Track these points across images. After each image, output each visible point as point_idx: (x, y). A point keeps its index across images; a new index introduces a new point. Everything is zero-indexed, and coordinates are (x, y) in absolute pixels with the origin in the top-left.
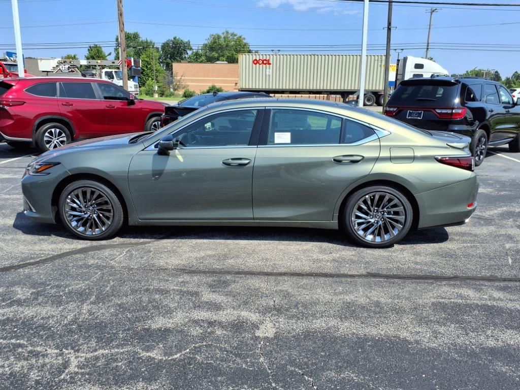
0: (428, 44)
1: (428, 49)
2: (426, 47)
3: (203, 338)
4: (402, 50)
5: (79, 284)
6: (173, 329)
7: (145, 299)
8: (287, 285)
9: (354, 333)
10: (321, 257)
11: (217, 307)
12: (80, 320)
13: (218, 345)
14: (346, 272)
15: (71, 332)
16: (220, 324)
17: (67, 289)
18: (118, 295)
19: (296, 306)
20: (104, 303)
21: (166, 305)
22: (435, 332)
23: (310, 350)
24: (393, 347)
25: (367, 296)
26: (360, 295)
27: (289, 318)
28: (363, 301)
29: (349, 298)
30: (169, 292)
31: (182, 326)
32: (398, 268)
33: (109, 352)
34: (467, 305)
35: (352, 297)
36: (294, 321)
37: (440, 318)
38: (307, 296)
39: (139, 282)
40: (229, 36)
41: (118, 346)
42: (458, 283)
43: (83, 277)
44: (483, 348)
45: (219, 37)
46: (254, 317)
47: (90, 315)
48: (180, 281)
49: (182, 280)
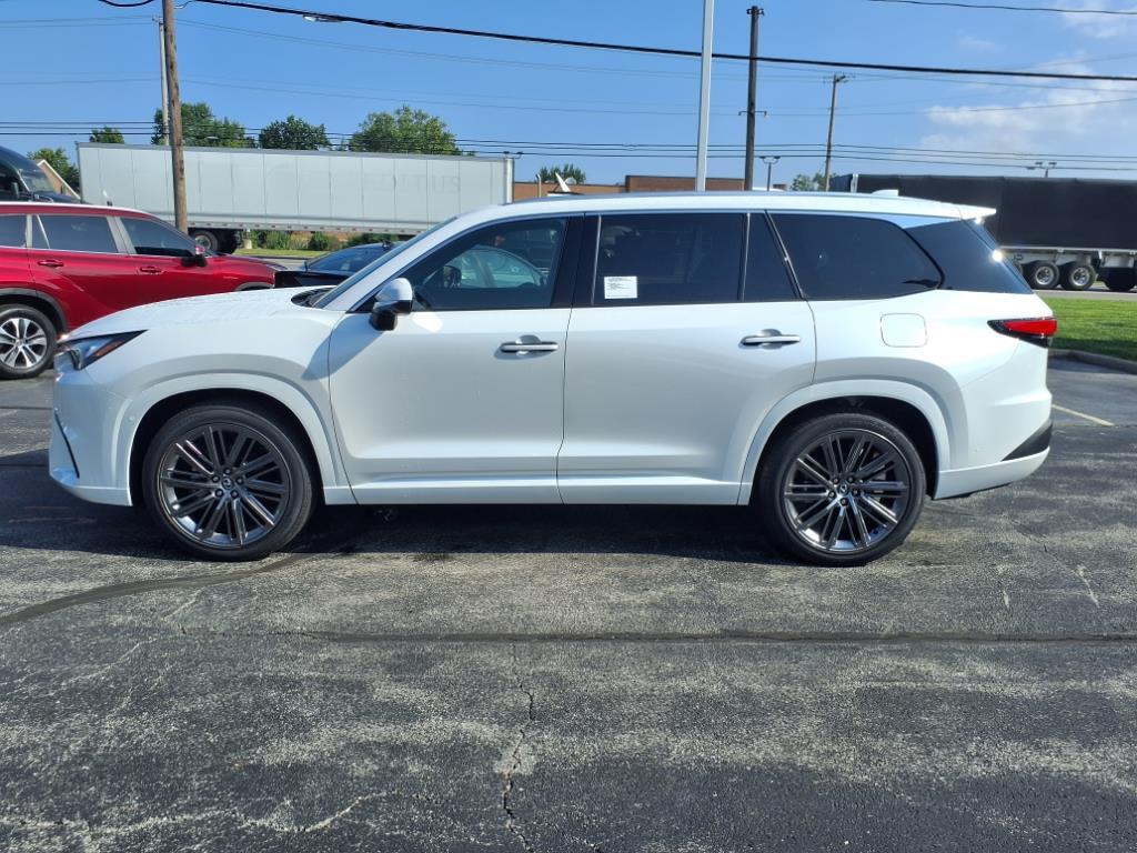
0: (829, 146)
1: (828, 157)
2: (825, 153)
3: (380, 780)
4: (777, 157)
5: (91, 671)
6: (314, 763)
7: (247, 699)
8: (557, 662)
9: (701, 760)
10: (627, 598)
11: (407, 714)
12: (99, 752)
13: (414, 796)
14: (679, 631)
15: (80, 779)
16: (417, 751)
17: (63, 684)
18: (185, 694)
19: (578, 705)
20: (152, 713)
21: (296, 712)
22: (865, 751)
23: (610, 800)
24: (782, 786)
25: (724, 679)
26: (710, 680)
27: (564, 732)
28: (715, 689)
29: (687, 685)
30: (299, 682)
31: (331, 757)
32: (785, 619)
33: (171, 821)
34: (926, 693)
35: (694, 683)
36: (574, 738)
37: (874, 722)
38: (600, 684)
39: (232, 662)
40: (411, 117)
41: (189, 809)
42: (907, 646)
43: (100, 655)
44: (962, 781)
45: (389, 120)
46: (488, 733)
47: (122, 740)
48: (323, 660)
49: (327, 656)
